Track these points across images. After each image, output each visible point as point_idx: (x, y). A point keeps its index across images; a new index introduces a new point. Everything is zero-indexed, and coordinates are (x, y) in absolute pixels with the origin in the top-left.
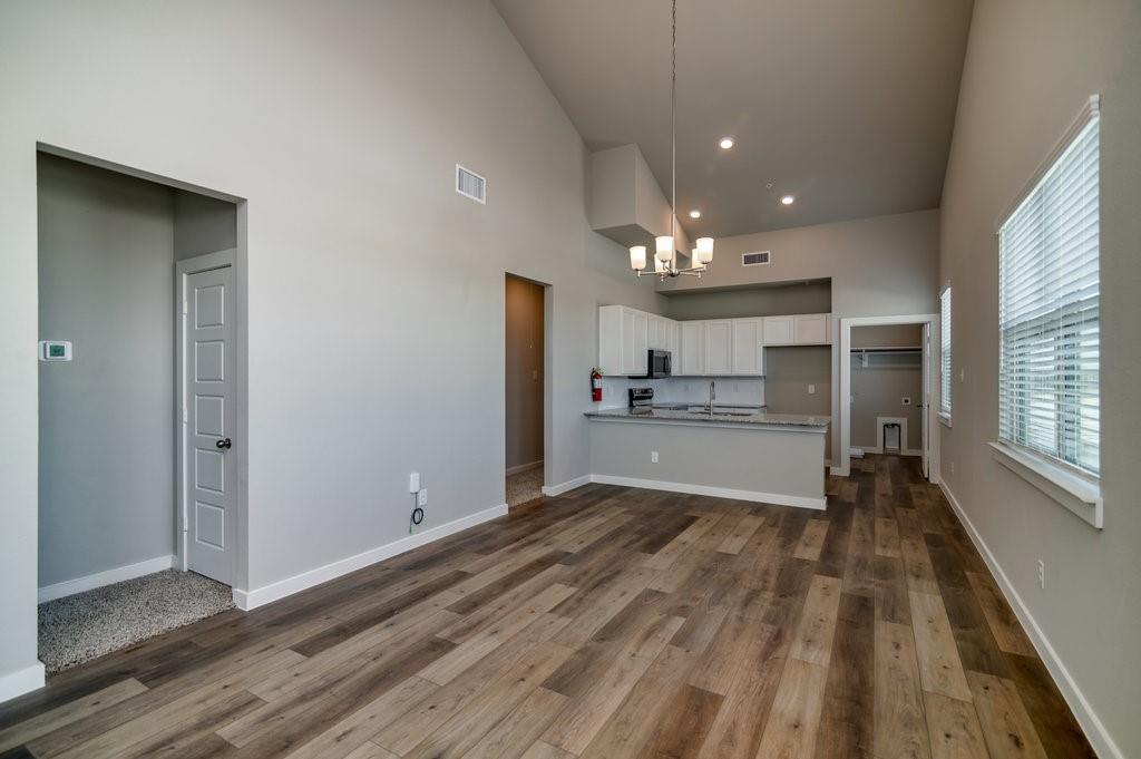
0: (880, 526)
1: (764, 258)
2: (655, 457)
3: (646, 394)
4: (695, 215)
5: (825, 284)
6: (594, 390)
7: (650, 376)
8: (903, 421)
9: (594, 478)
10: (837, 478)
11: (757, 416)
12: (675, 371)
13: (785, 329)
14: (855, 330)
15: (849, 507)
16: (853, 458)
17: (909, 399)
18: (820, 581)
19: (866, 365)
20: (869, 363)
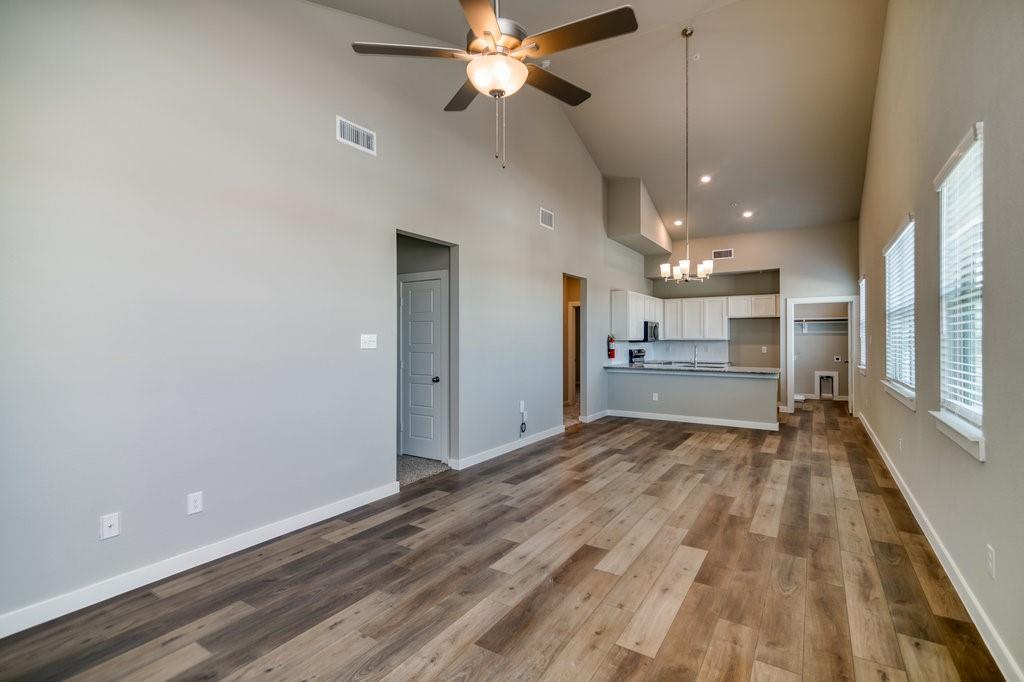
0: (815, 439)
1: (729, 254)
2: (656, 397)
3: (640, 354)
4: (678, 223)
5: (776, 273)
6: (609, 350)
7: (646, 340)
8: (835, 374)
9: (609, 413)
10: (784, 414)
11: (727, 368)
12: (661, 337)
13: (744, 306)
14: (797, 306)
15: (793, 430)
16: (796, 402)
17: (839, 357)
18: (778, 461)
19: (805, 331)
20: (808, 330)
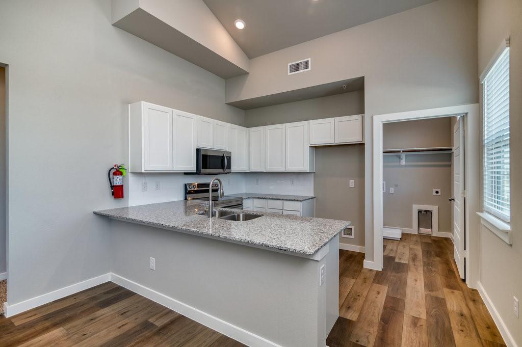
1: (305, 65)
4: (240, 25)
6: (113, 187)
8: (434, 209)
17: (439, 190)
19: (403, 162)
20: (406, 161)
